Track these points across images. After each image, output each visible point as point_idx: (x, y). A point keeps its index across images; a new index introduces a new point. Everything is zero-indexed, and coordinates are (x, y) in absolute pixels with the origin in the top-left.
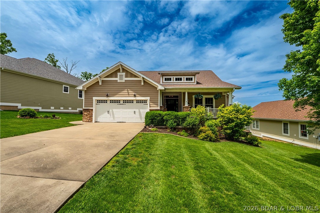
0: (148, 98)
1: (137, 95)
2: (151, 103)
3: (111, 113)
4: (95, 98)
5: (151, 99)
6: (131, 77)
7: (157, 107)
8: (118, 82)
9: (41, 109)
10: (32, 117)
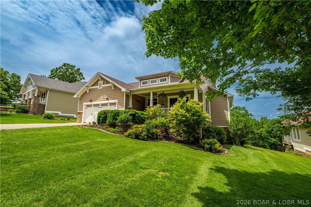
0: (116, 101)
1: (109, 99)
2: (118, 105)
3: (94, 115)
4: (84, 104)
5: (119, 101)
6: (107, 84)
7: (122, 108)
8: (98, 89)
9: (60, 113)
10: (50, 119)
